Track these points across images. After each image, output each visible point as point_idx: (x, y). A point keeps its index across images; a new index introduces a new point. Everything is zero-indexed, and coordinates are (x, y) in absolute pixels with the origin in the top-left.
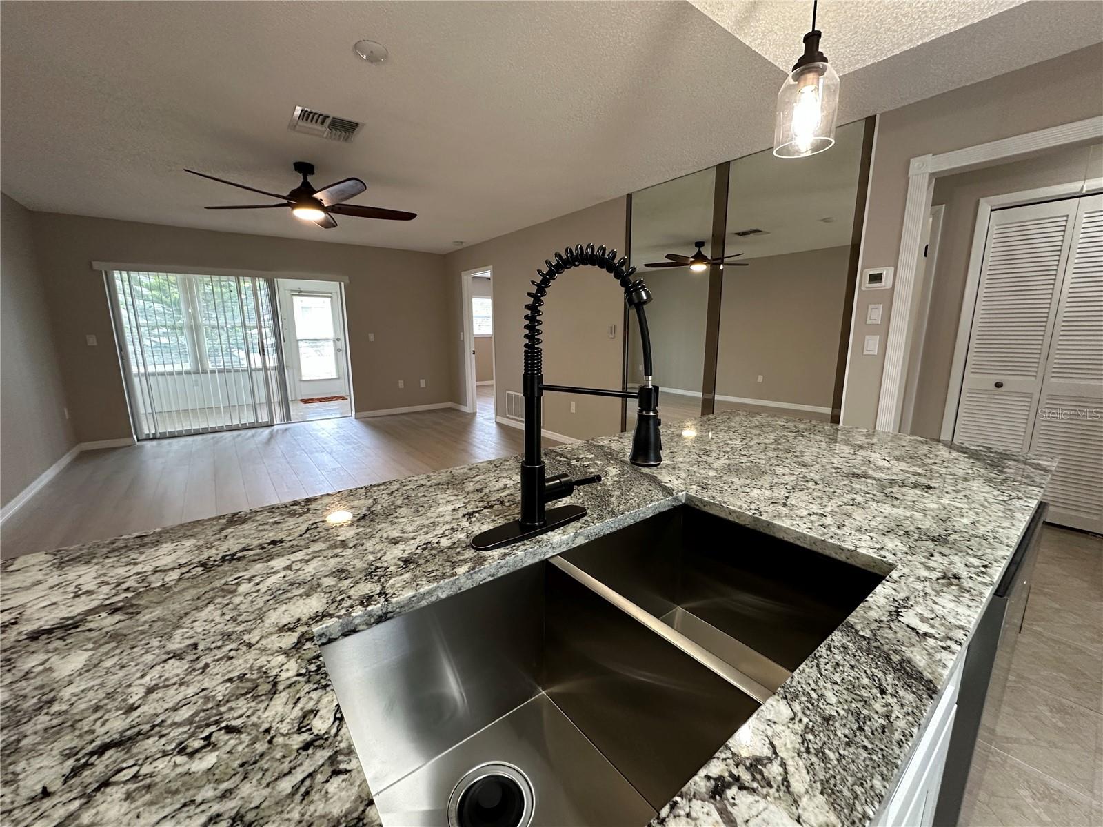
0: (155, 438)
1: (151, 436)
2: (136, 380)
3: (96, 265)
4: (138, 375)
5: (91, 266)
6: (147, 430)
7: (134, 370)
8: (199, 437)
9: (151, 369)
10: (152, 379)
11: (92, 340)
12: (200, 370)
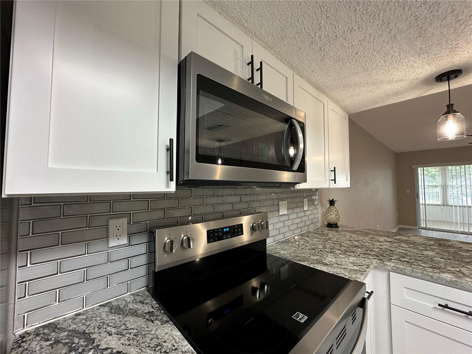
0: (425, 229)
1: (424, 228)
2: (421, 206)
3: (413, 167)
4: (422, 204)
5: (411, 167)
6: (422, 225)
7: (421, 202)
8: (446, 233)
9: (427, 202)
10: (426, 206)
11: (408, 191)
12: (445, 204)
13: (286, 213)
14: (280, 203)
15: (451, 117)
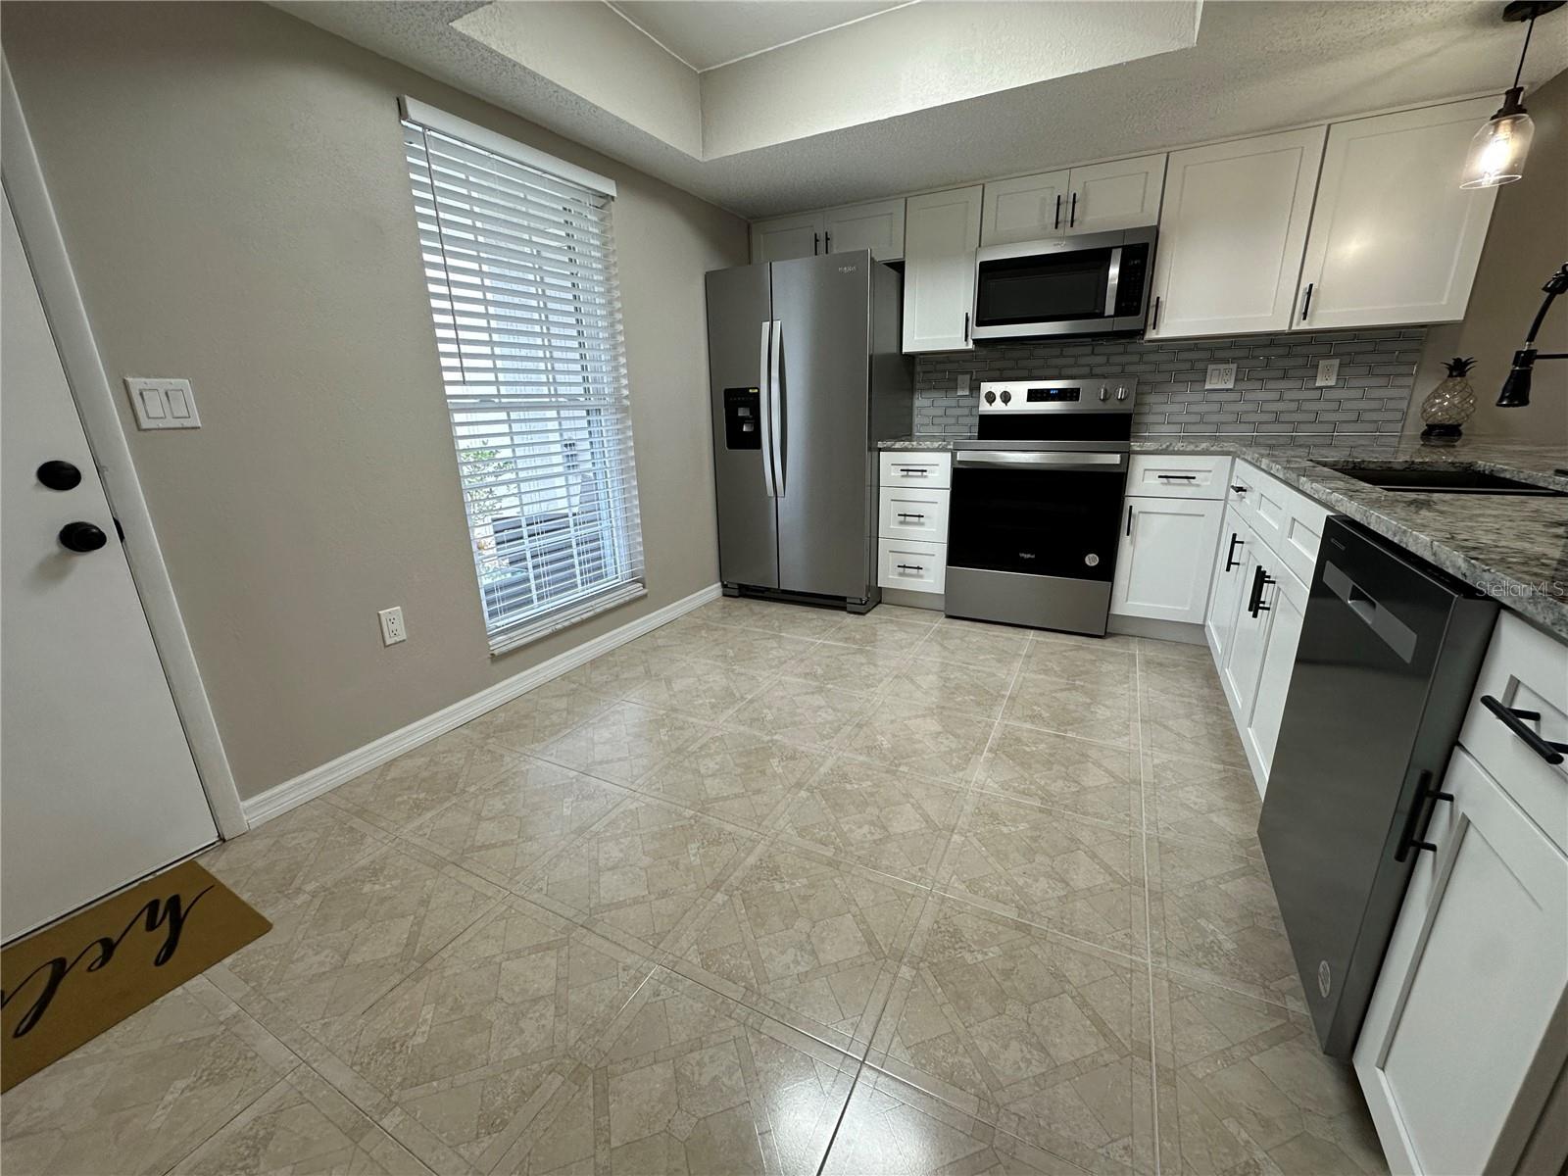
13: (1230, 386)
14: (1211, 367)
15: (1505, 124)
